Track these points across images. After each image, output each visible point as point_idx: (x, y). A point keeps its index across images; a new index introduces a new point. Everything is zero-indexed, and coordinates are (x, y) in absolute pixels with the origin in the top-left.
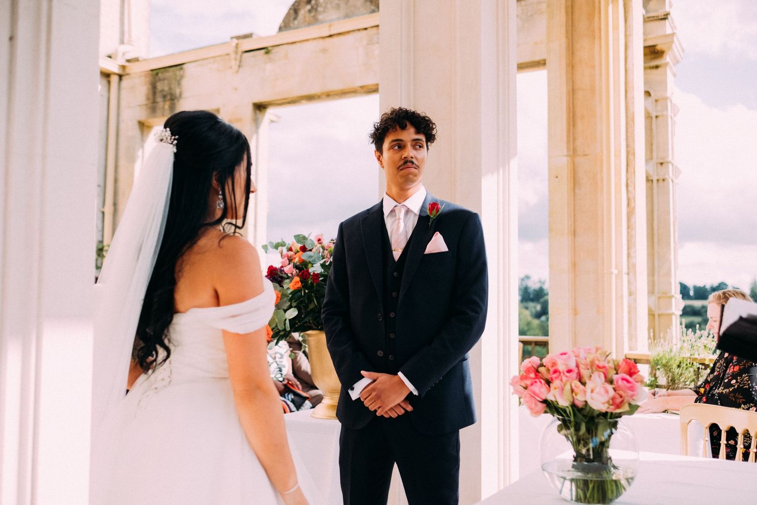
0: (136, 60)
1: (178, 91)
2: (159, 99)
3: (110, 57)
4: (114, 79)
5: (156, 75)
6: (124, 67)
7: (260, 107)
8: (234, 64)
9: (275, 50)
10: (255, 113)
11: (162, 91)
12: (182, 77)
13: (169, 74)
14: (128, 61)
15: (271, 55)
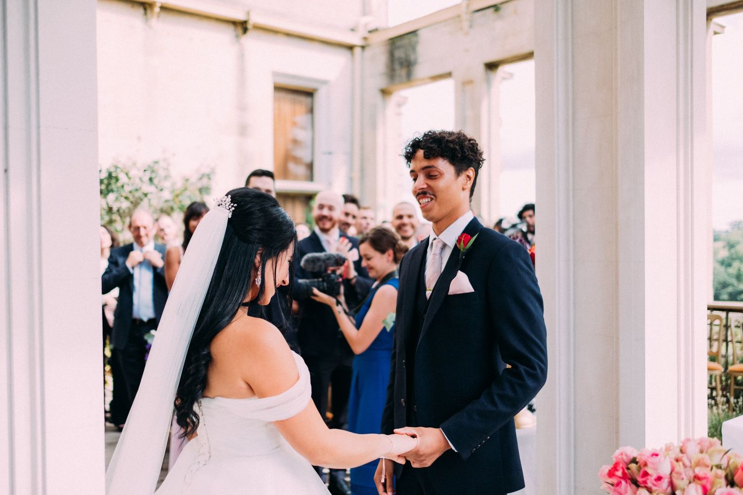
0: (376, 30)
1: (412, 57)
2: (397, 67)
3: (353, 30)
4: (357, 51)
5: (394, 43)
6: (365, 39)
7: (492, 66)
8: (465, 24)
9: (503, 6)
10: (487, 74)
11: (400, 58)
12: (417, 43)
13: (405, 41)
14: (370, 32)
15: (501, 12)
